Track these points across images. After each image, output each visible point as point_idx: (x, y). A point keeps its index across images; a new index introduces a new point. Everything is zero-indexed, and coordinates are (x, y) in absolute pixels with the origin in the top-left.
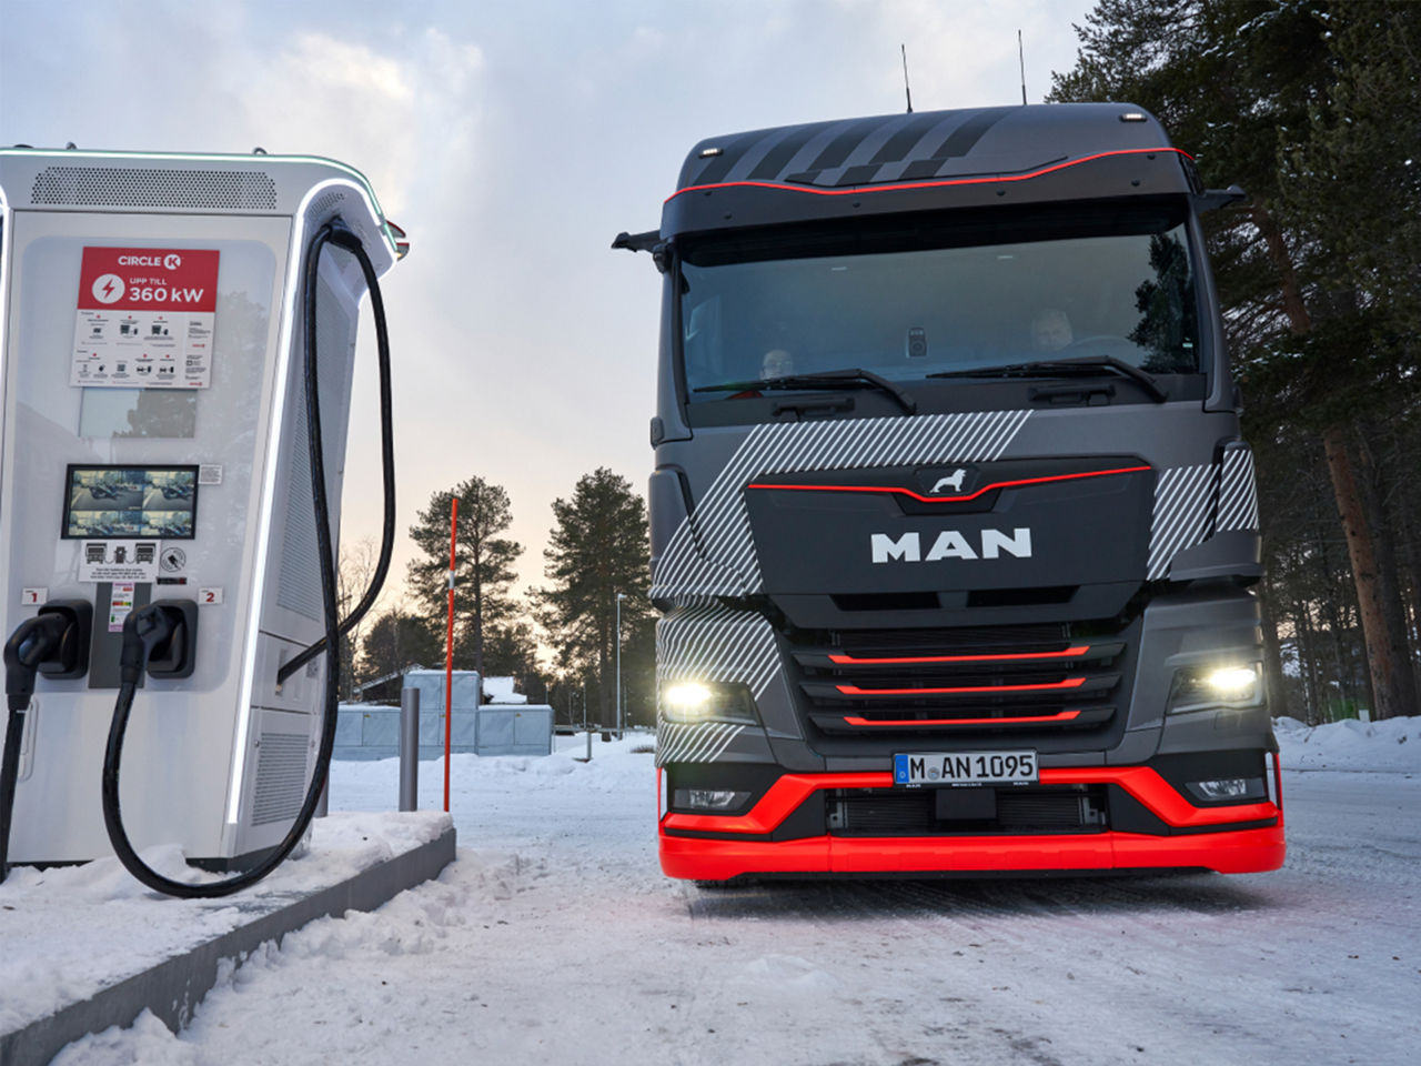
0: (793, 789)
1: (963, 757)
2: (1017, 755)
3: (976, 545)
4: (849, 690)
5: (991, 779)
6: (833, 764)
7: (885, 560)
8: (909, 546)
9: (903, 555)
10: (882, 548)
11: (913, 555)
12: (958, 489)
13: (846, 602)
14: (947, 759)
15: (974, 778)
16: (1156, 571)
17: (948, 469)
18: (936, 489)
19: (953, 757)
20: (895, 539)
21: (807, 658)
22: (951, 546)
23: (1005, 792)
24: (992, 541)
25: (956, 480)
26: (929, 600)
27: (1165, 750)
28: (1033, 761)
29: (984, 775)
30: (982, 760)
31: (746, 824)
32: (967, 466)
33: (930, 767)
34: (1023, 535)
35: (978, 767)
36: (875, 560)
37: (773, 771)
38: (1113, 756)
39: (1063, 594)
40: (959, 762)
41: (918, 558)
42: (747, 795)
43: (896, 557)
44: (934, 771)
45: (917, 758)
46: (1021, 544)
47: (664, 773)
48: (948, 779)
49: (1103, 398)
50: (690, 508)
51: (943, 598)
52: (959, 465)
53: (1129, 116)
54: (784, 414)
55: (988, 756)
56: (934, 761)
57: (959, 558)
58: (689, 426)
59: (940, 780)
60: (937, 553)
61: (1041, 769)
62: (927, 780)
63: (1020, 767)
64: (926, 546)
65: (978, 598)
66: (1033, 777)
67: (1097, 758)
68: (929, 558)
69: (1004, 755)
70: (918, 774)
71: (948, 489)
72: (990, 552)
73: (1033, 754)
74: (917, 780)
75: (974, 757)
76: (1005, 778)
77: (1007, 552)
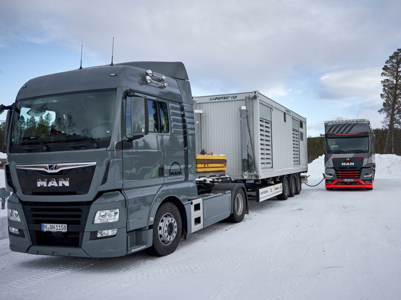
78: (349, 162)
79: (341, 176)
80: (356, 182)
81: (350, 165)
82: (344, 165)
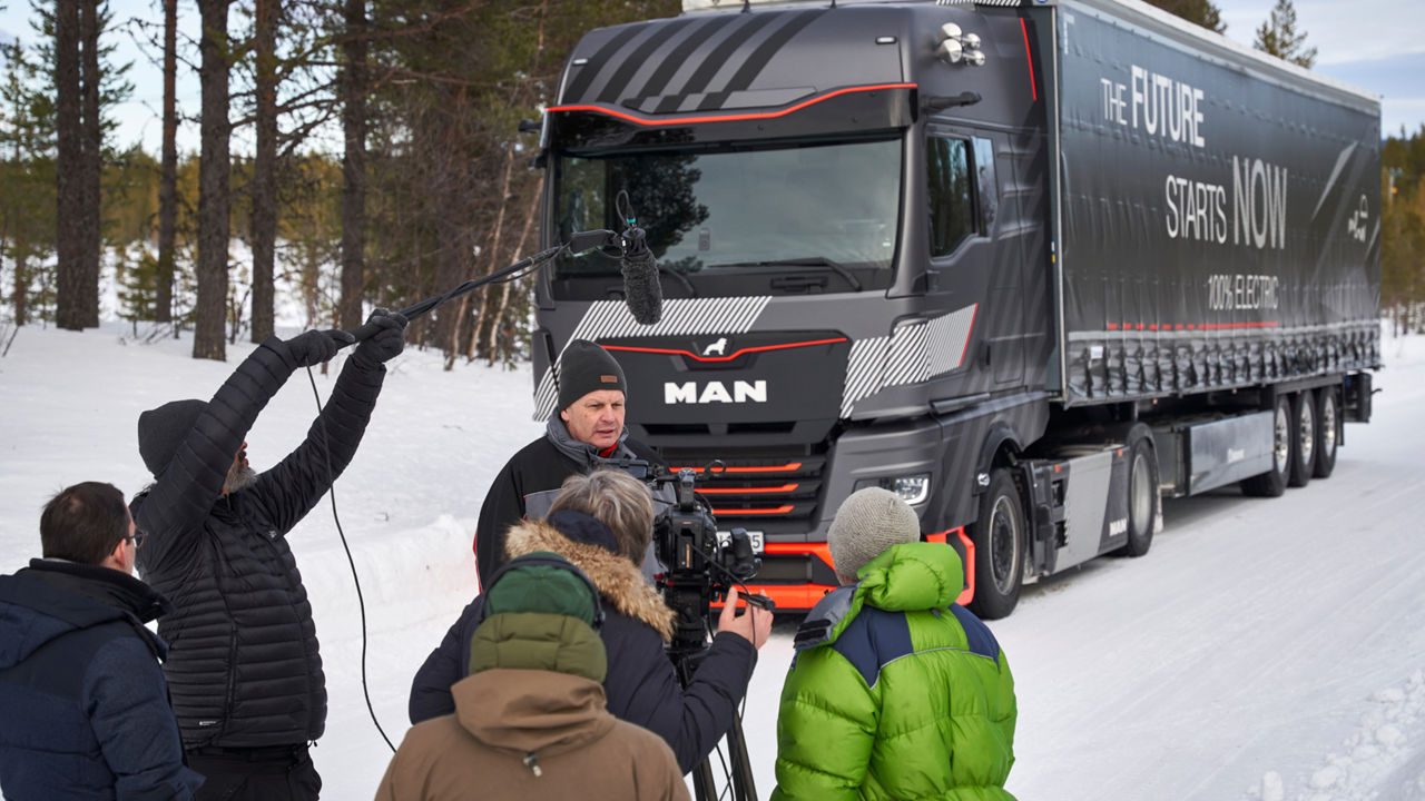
2: (751, 535)
3: (731, 392)
7: (674, 401)
8: (688, 393)
9: (684, 400)
10: (672, 393)
11: (691, 399)
12: (721, 353)
13: (652, 429)
16: (847, 412)
17: (714, 338)
18: (707, 352)
20: (680, 386)
22: (715, 393)
24: (742, 390)
25: (720, 346)
26: (702, 429)
28: (761, 539)
32: (728, 336)
34: (761, 385)
36: (668, 401)
38: (811, 537)
39: (786, 427)
41: (694, 401)
43: (681, 399)
46: (759, 392)
51: (711, 428)
52: (723, 335)
53: (882, 40)
54: (613, 295)
57: (720, 401)
58: (556, 300)
60: (706, 398)
61: (766, 544)
63: (753, 543)
64: (699, 393)
65: (734, 429)
66: (761, 550)
67: (800, 537)
68: (701, 401)
71: (714, 353)
72: (740, 398)
73: (760, 534)
77: (752, 399)
78: (727, 370)
81: (734, 404)
82: (681, 405)
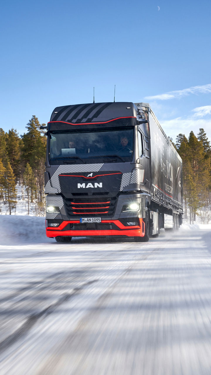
0: (65, 223)
1: (90, 218)
2: (98, 218)
3: (94, 185)
4: (74, 208)
5: (94, 222)
6: (71, 219)
7: (80, 188)
8: (83, 186)
9: (82, 187)
10: (79, 186)
11: (84, 187)
12: (91, 176)
13: (74, 194)
14: (88, 219)
15: (91, 222)
16: (121, 189)
17: (90, 173)
18: (88, 176)
19: (89, 218)
21: (68, 203)
22: (90, 186)
23: (96, 224)
24: (96, 185)
25: (91, 175)
26: (86, 194)
27: (120, 218)
28: (100, 219)
29: (93, 221)
30: (93, 219)
31: (59, 228)
32: (93, 172)
33: (85, 220)
34: (101, 184)
35: (92, 220)
36: (78, 188)
37: (62, 220)
38: (112, 219)
39: (107, 193)
40: (89, 219)
41: (85, 187)
42: (58, 224)
43: (81, 187)
44: (86, 221)
45: (83, 219)
46: (101, 185)
47: (47, 221)
48: (88, 222)
49: (114, 162)
50: (50, 179)
51: (89, 194)
53: (128, 108)
54: (65, 163)
55: (94, 218)
56: (86, 219)
57: (91, 187)
58: (50, 165)
59: (87, 222)
60: (88, 187)
61: (101, 220)
62: (85, 222)
63: (98, 220)
64: (86, 185)
65: (94, 194)
66: (100, 221)
67: (110, 219)
68: (86, 187)
69: (96, 218)
70: (83, 221)
71: (90, 176)
72: (96, 187)
73: (100, 218)
74: (83, 222)
75: (92, 218)
76: (96, 222)
77: (99, 187)
78: (93, 180)
79: (76, 211)
80: (107, 224)
81: (94, 188)
82: (81, 188)
